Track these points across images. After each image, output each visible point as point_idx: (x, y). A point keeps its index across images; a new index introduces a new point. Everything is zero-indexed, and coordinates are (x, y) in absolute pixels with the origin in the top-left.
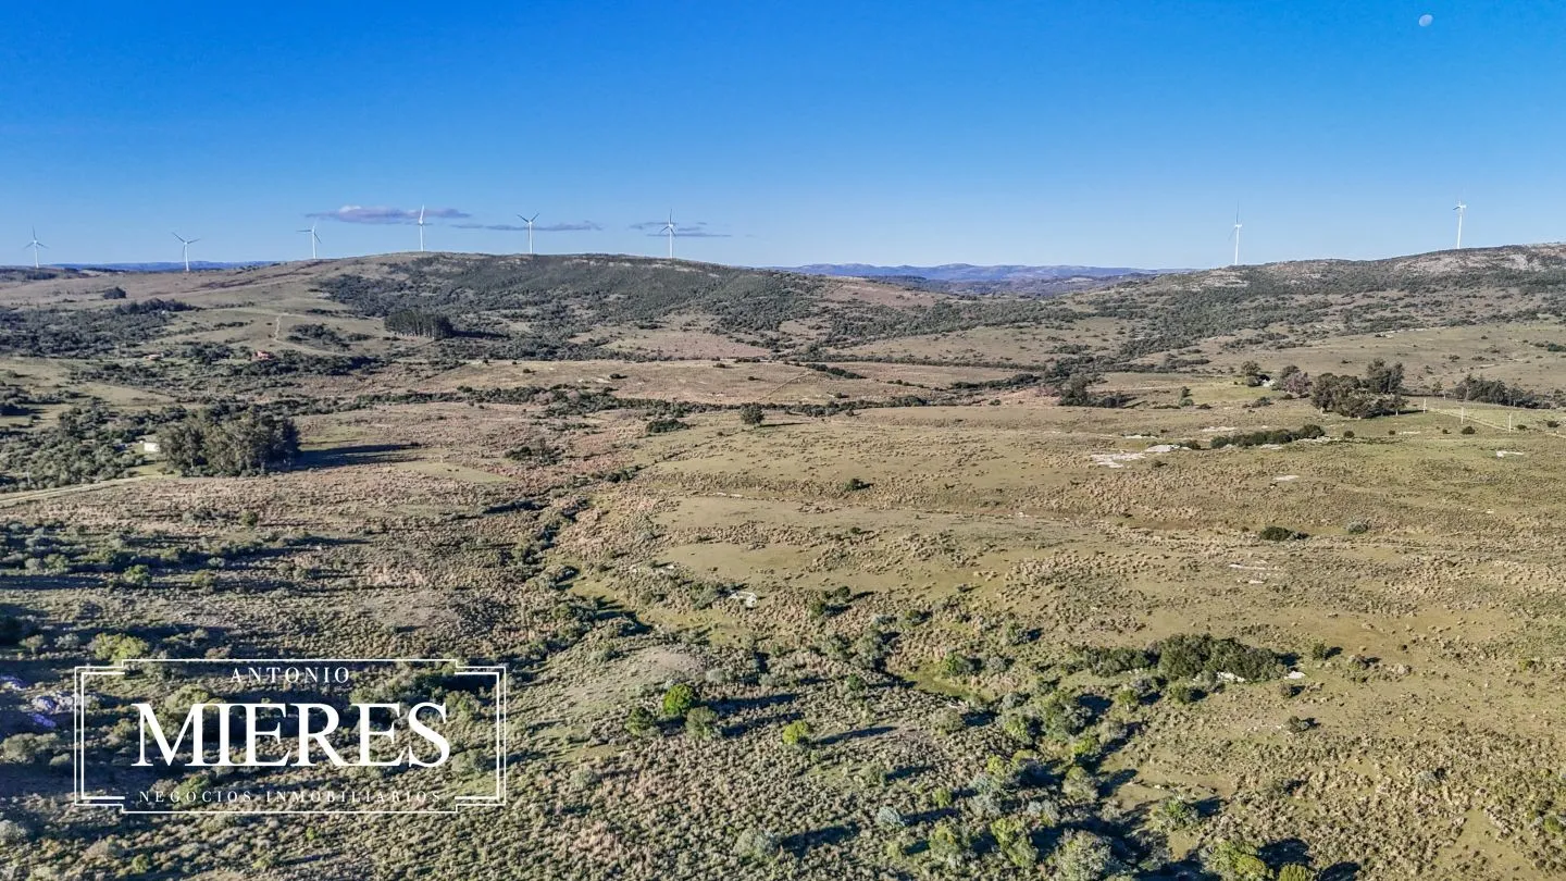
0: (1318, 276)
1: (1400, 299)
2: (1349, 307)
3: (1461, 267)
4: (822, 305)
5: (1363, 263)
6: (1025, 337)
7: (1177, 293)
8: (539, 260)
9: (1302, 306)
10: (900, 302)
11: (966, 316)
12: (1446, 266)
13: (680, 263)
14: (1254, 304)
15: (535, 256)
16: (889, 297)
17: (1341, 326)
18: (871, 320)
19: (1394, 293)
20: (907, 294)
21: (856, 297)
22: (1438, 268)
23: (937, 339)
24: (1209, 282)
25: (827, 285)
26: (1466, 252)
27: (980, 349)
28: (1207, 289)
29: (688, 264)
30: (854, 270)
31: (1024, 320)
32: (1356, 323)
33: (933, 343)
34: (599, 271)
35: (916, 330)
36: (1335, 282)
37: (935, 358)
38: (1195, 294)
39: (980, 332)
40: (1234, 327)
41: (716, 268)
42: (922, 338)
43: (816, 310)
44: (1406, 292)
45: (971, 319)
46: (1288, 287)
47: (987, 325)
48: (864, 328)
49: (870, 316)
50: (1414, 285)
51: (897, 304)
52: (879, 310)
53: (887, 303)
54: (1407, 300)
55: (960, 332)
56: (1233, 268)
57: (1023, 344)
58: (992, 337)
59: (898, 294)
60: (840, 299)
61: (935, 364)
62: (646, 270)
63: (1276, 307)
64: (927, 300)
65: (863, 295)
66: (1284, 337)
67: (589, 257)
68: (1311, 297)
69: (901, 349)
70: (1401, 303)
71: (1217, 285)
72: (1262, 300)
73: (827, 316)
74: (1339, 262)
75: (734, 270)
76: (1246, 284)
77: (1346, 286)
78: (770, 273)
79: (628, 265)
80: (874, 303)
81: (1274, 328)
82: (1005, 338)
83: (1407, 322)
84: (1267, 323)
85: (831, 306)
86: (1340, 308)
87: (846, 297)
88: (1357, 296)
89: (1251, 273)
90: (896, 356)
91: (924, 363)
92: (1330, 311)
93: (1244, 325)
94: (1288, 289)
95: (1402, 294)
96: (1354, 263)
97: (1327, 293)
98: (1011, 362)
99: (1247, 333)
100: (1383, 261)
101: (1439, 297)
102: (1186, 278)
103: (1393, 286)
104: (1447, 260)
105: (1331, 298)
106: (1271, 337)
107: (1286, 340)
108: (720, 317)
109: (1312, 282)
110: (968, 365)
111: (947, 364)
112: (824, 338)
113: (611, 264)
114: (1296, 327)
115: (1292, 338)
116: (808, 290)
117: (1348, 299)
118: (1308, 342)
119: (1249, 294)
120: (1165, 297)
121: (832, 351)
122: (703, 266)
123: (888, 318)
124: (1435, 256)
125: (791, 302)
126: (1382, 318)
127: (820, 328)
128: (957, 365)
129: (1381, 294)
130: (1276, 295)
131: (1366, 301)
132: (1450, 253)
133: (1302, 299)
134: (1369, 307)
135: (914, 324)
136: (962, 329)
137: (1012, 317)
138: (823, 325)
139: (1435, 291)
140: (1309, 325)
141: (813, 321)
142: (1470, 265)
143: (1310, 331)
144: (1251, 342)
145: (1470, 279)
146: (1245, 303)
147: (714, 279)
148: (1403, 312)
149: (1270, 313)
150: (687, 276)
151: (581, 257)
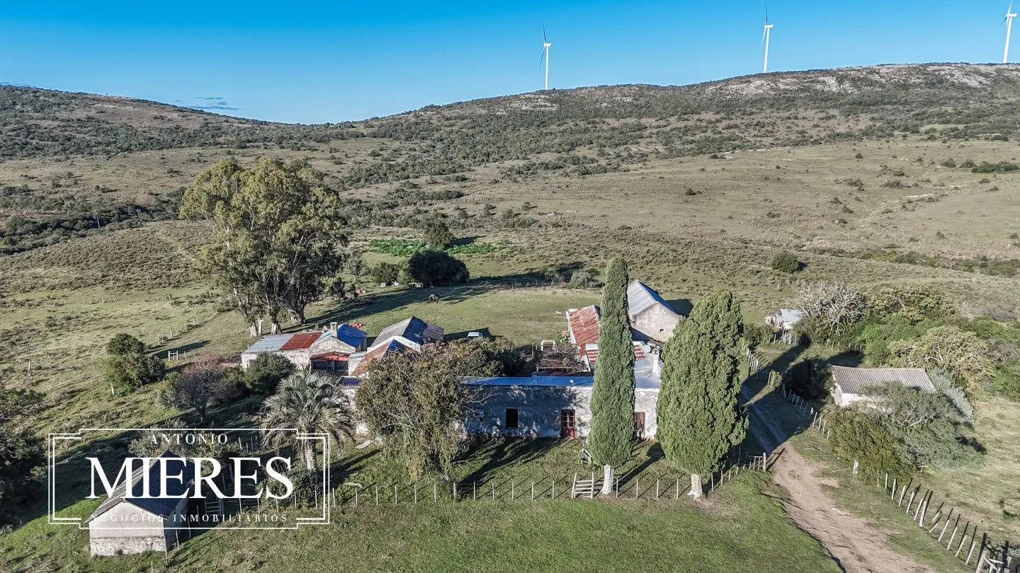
0: (629, 100)
1: (718, 121)
2: (668, 129)
3: (772, 89)
5: (673, 88)
7: (480, 116)
9: (613, 129)
12: (757, 88)
14: (562, 128)
17: (661, 148)
19: (710, 116)
22: (752, 89)
24: (515, 105)
26: (776, 75)
28: (513, 113)
32: (677, 145)
36: (648, 106)
38: (499, 118)
40: (532, 150)
44: (723, 115)
46: (598, 110)
50: (729, 107)
54: (725, 123)
56: (543, 92)
63: (586, 130)
66: (593, 161)
68: (623, 121)
70: (721, 126)
71: (524, 108)
72: (571, 124)
74: (649, 87)
76: (555, 108)
77: (659, 109)
81: (581, 152)
83: (737, 142)
84: (573, 146)
86: (655, 131)
88: (672, 119)
89: (558, 97)
92: (646, 133)
93: (545, 149)
94: (598, 113)
95: (718, 116)
96: (664, 88)
97: (640, 116)
99: (548, 157)
100: (693, 86)
101: (758, 118)
102: (489, 103)
103: (707, 109)
104: (758, 82)
105: (644, 121)
106: (576, 161)
107: (595, 165)
109: (624, 105)
114: (607, 150)
115: (603, 162)
117: (662, 123)
118: (624, 166)
119: (560, 118)
120: (465, 121)
124: (746, 80)
126: (707, 139)
129: (696, 117)
130: (586, 118)
131: (682, 124)
132: (760, 76)
133: (614, 123)
134: (687, 129)
139: (752, 114)
140: (622, 148)
142: (782, 87)
143: (625, 154)
144: (546, 166)
145: (784, 101)
146: (553, 127)
148: (726, 134)
149: (578, 136)
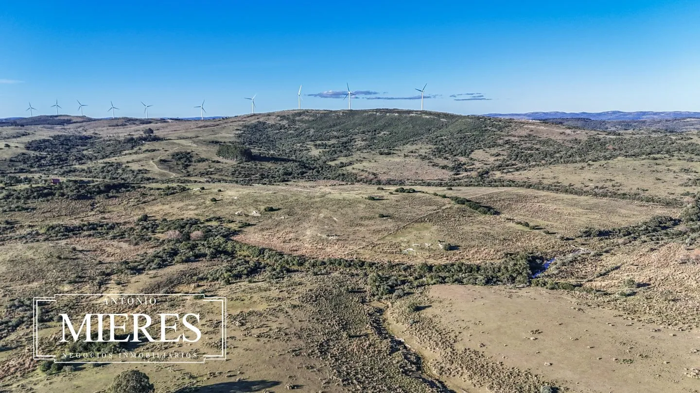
4: (507, 138)
6: (660, 168)
8: (352, 113)
10: (563, 137)
11: (611, 147)
13: (426, 113)
15: (351, 110)
16: (555, 133)
18: (537, 149)
20: (568, 131)
21: (531, 133)
23: (583, 168)
25: (513, 125)
27: (619, 179)
29: (430, 113)
30: (534, 116)
31: (658, 153)
33: (578, 171)
34: (381, 118)
35: (569, 159)
37: (578, 186)
39: (619, 161)
41: (446, 115)
42: (571, 166)
43: (500, 142)
45: (615, 149)
47: (626, 156)
48: (532, 156)
49: (537, 146)
51: (559, 139)
52: (545, 142)
53: (552, 138)
55: (603, 162)
57: (659, 175)
58: (630, 169)
59: (561, 131)
60: (521, 134)
61: (576, 193)
62: (406, 117)
64: (583, 135)
65: (537, 132)
67: (377, 110)
69: (551, 175)
73: (507, 146)
75: (457, 116)
78: (478, 118)
79: (396, 114)
80: (544, 137)
82: (642, 169)
85: (513, 139)
87: (524, 133)
90: (545, 182)
91: (566, 191)
98: (647, 194)
108: (435, 147)
110: (605, 196)
111: (586, 193)
112: (498, 163)
113: (388, 114)
116: (500, 129)
121: (498, 175)
122: (438, 115)
123: (551, 148)
125: (486, 137)
127: (498, 155)
128: (596, 195)
135: (569, 153)
136: (606, 158)
137: (648, 149)
138: (502, 153)
141: (494, 151)
147: (443, 122)
150: (427, 120)
151: (373, 111)
